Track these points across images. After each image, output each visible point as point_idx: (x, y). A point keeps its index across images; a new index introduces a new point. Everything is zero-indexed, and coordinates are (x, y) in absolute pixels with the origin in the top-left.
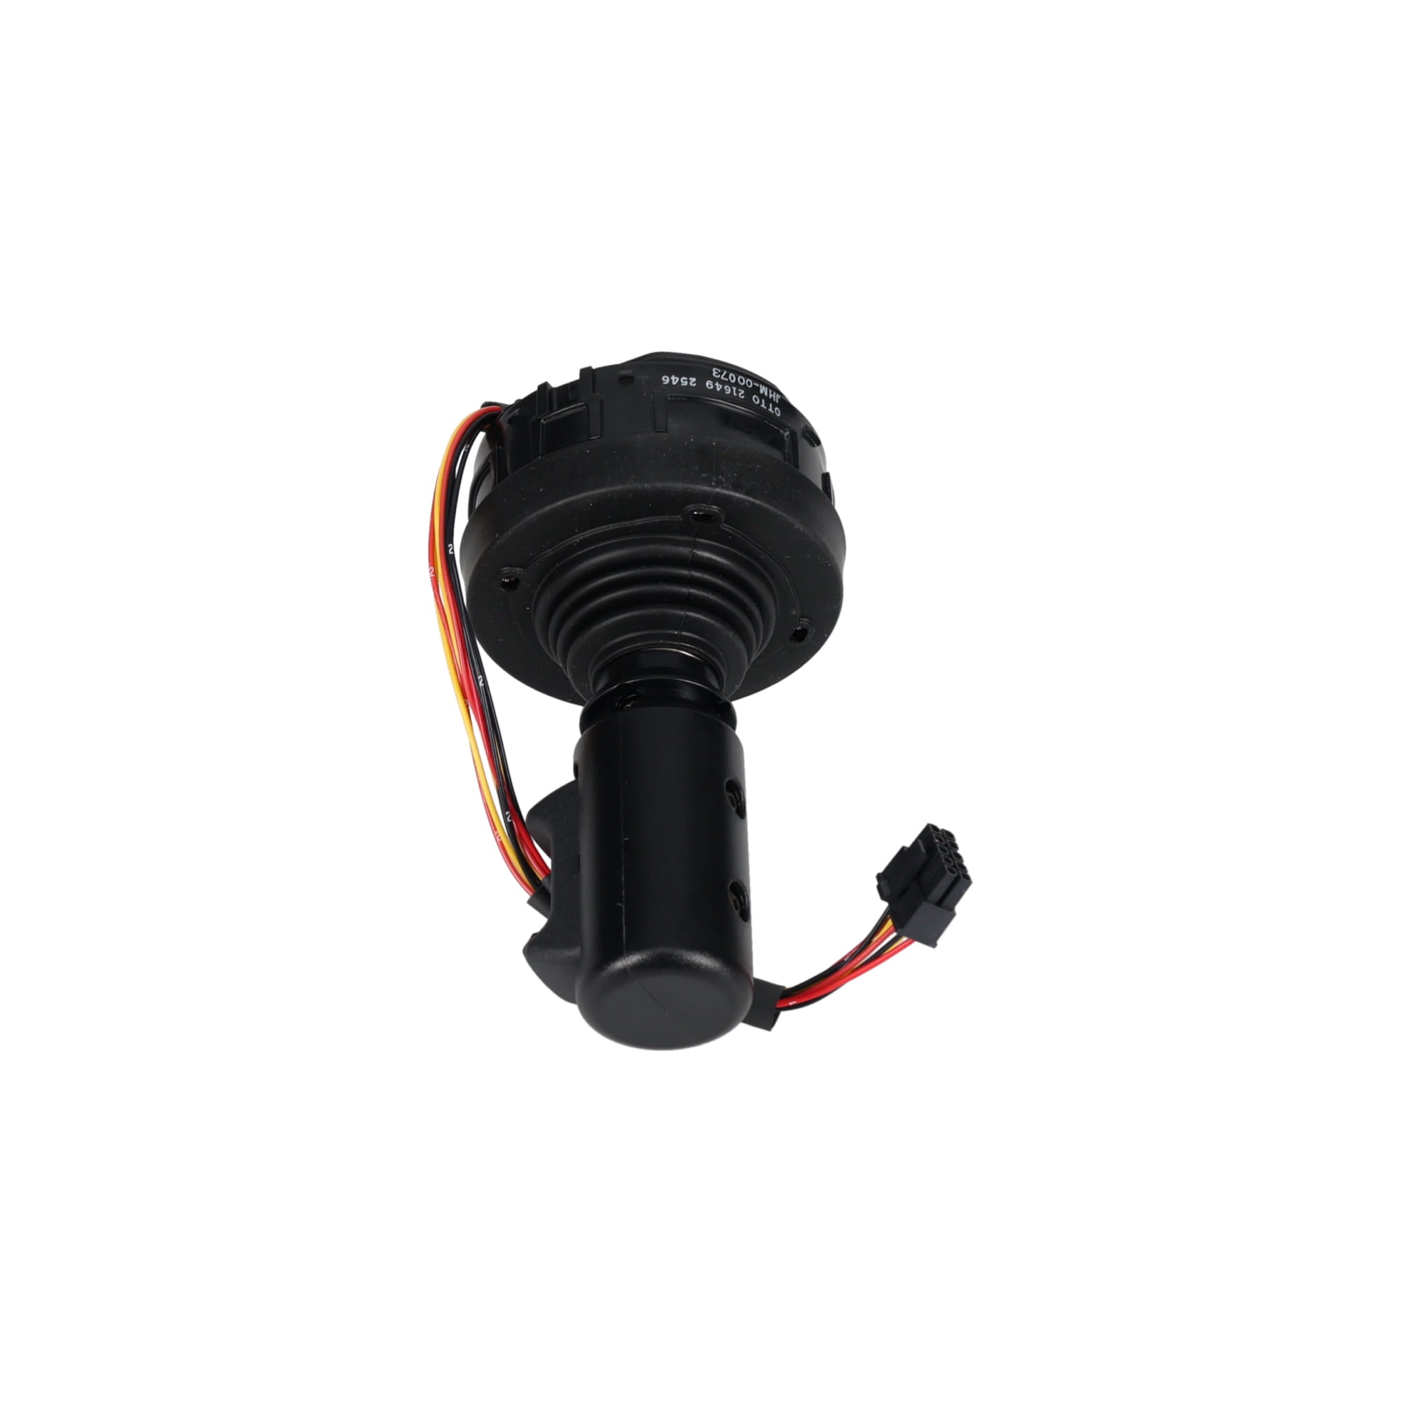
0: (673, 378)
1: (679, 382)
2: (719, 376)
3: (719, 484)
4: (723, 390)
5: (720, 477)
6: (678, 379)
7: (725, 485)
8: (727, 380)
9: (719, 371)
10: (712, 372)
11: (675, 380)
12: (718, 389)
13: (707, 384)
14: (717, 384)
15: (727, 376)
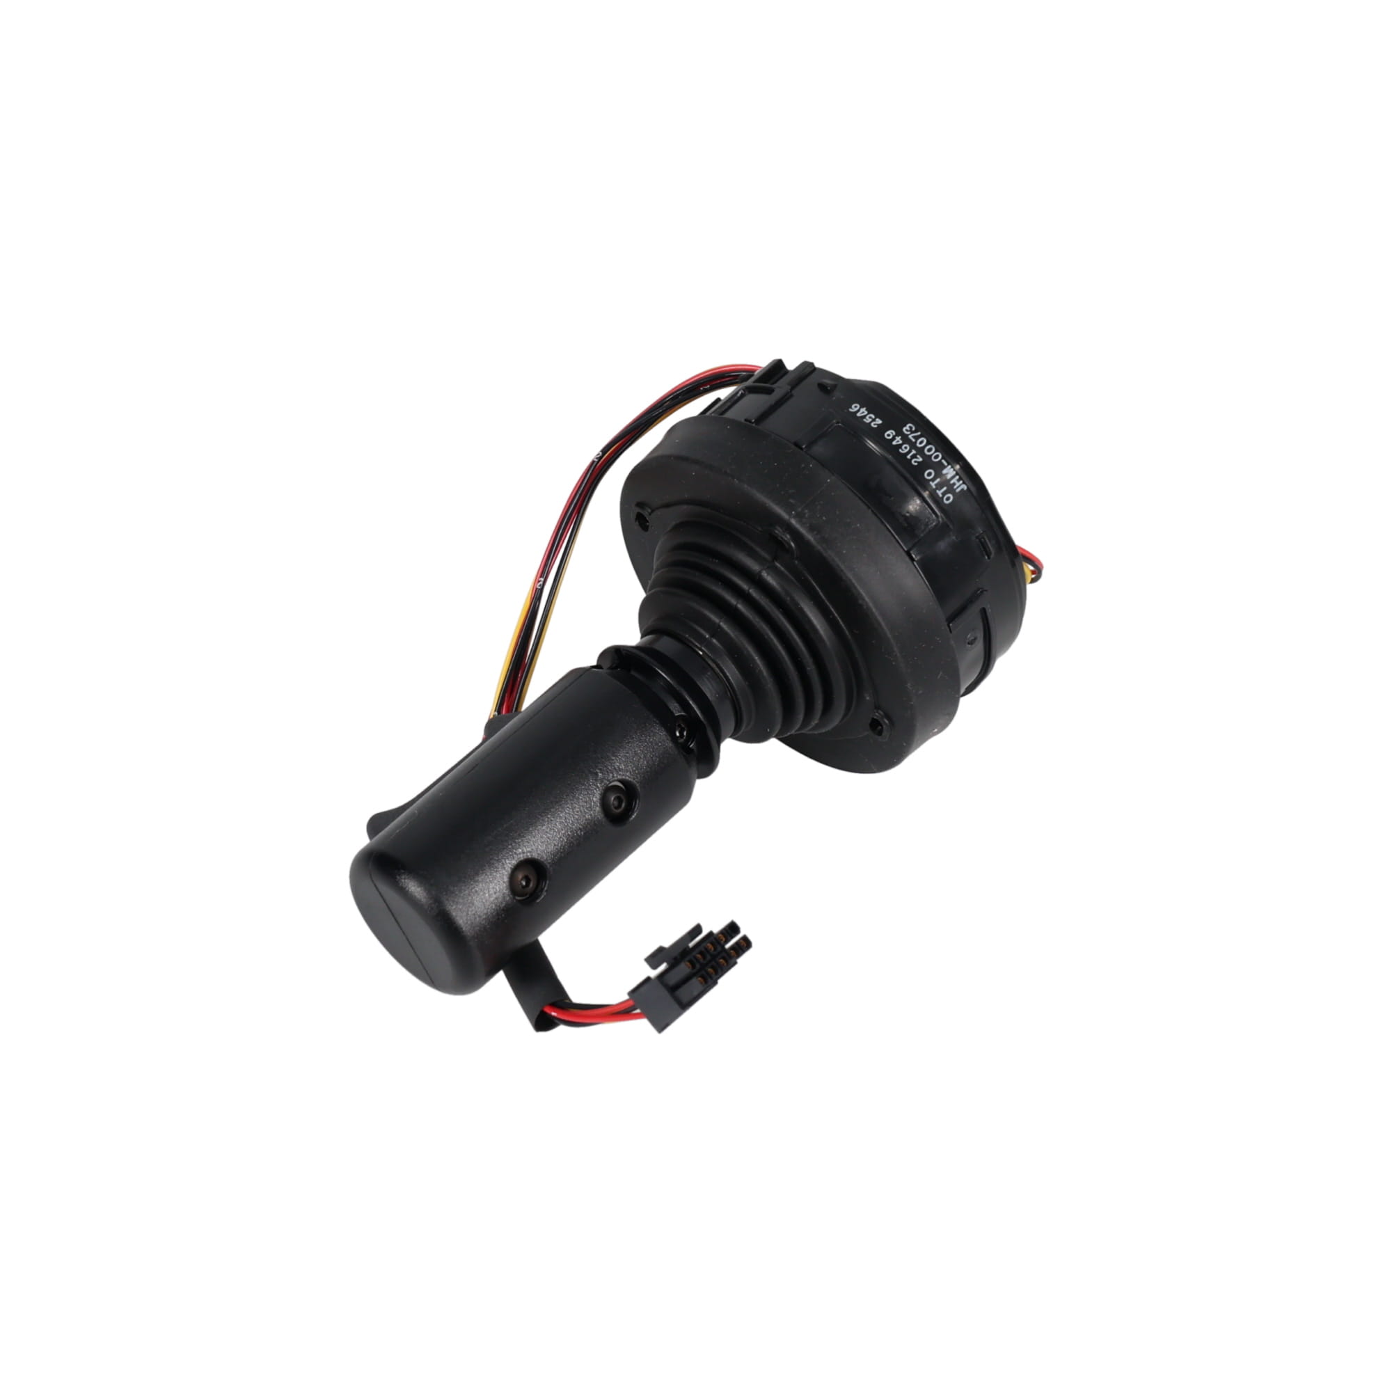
0: (863, 410)
1: (865, 417)
2: (909, 433)
3: (799, 516)
4: (900, 446)
5: (806, 511)
6: (866, 413)
7: (804, 520)
8: (914, 440)
9: (914, 429)
10: (905, 426)
11: (863, 411)
12: (894, 443)
13: (888, 432)
14: (898, 438)
15: (916, 438)
